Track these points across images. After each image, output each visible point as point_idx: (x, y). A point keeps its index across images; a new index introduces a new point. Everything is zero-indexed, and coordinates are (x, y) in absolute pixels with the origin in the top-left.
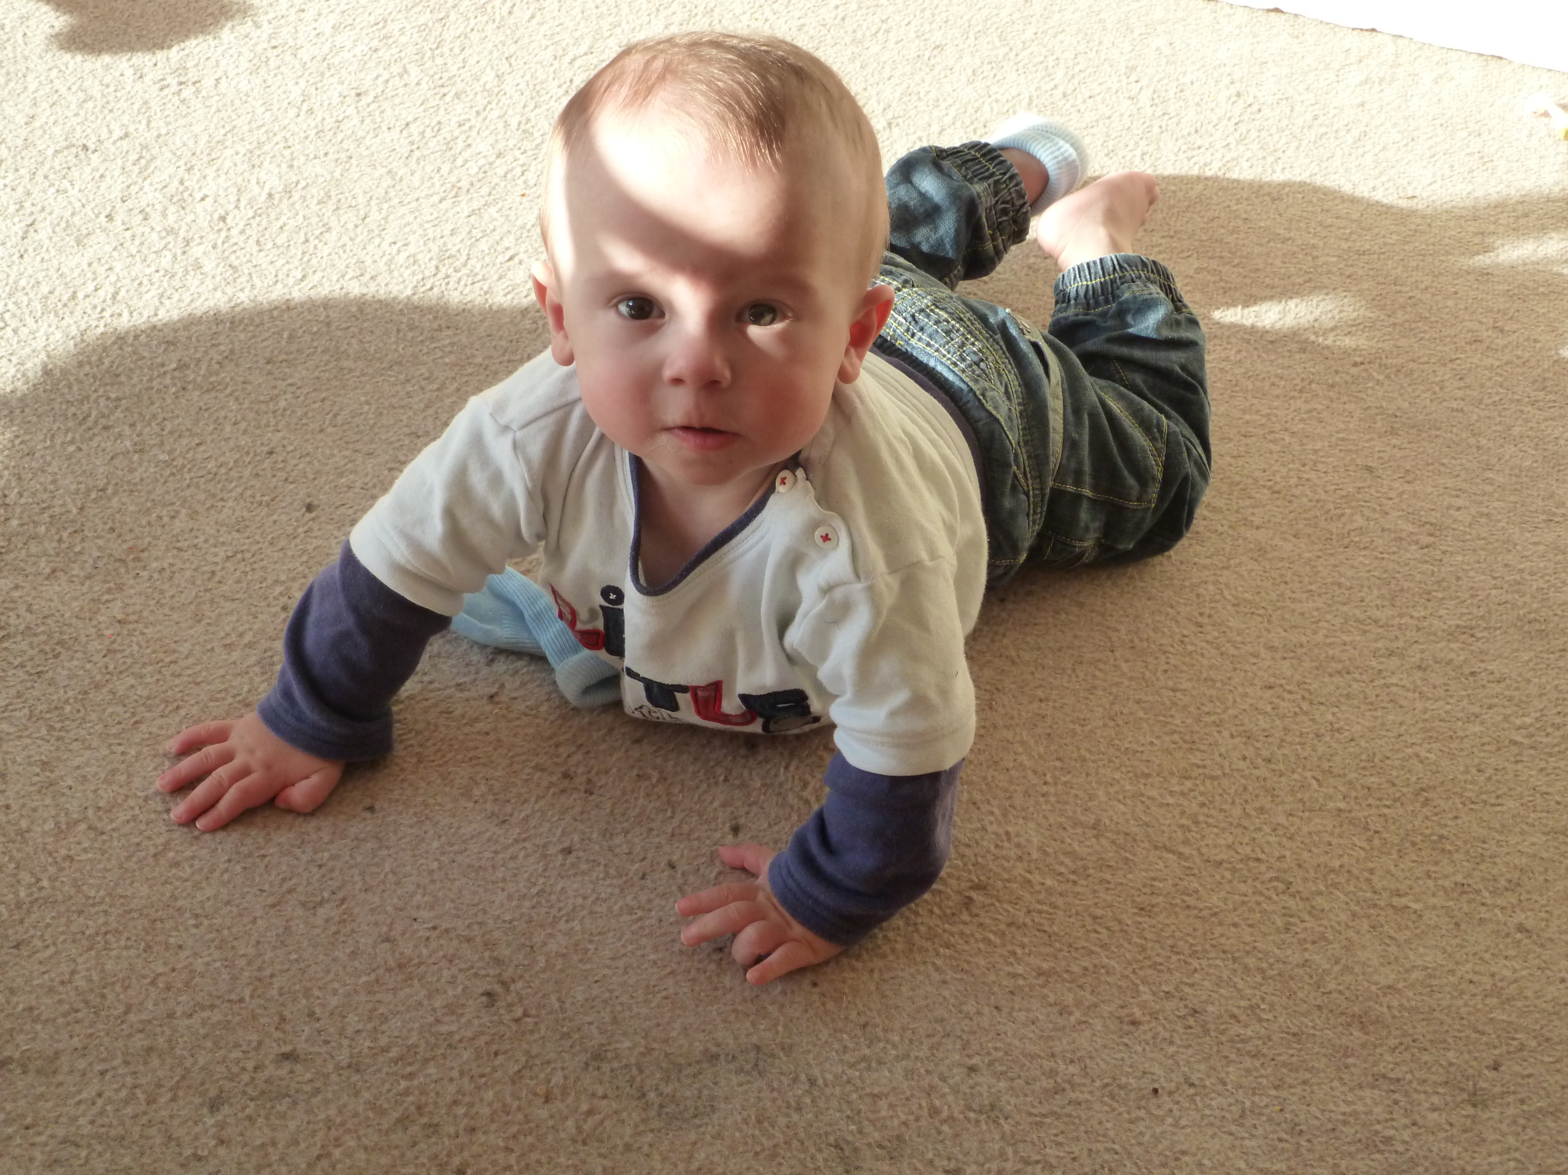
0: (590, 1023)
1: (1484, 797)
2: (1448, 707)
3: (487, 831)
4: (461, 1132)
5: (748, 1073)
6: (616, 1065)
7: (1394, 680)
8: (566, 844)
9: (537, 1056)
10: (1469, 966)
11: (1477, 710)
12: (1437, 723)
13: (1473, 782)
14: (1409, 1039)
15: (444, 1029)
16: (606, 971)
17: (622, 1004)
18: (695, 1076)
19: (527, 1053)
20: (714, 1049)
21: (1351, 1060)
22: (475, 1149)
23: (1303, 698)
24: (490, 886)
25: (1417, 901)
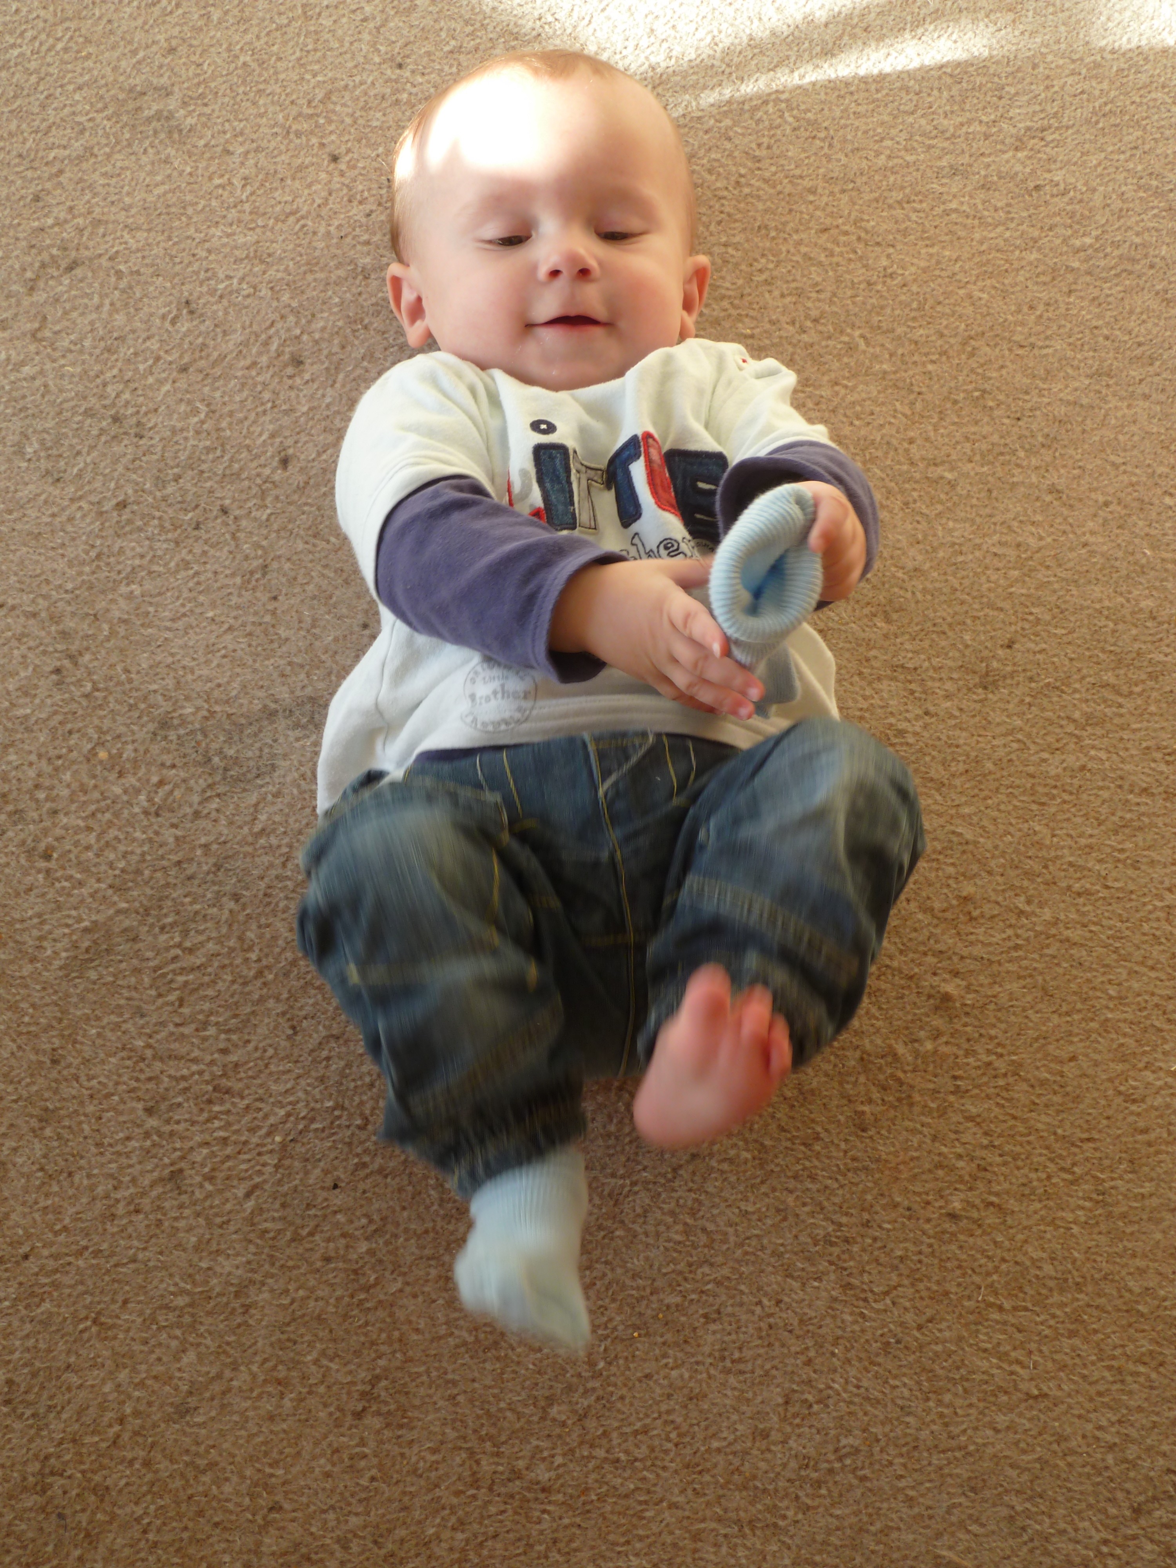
0: (155, 691)
1: (1032, 339)
2: (1008, 234)
3: (44, 492)
4: (45, 817)
5: (304, 727)
6: (182, 732)
7: (954, 205)
8: (120, 498)
9: (107, 732)
10: (996, 538)
11: (1036, 234)
12: (994, 254)
13: (1023, 324)
14: (929, 624)
15: (21, 712)
16: (168, 635)
17: (184, 667)
18: (256, 735)
19: (100, 730)
20: (273, 706)
21: (873, 653)
22: (58, 832)
23: (859, 239)
24: (51, 553)
25: (952, 469)
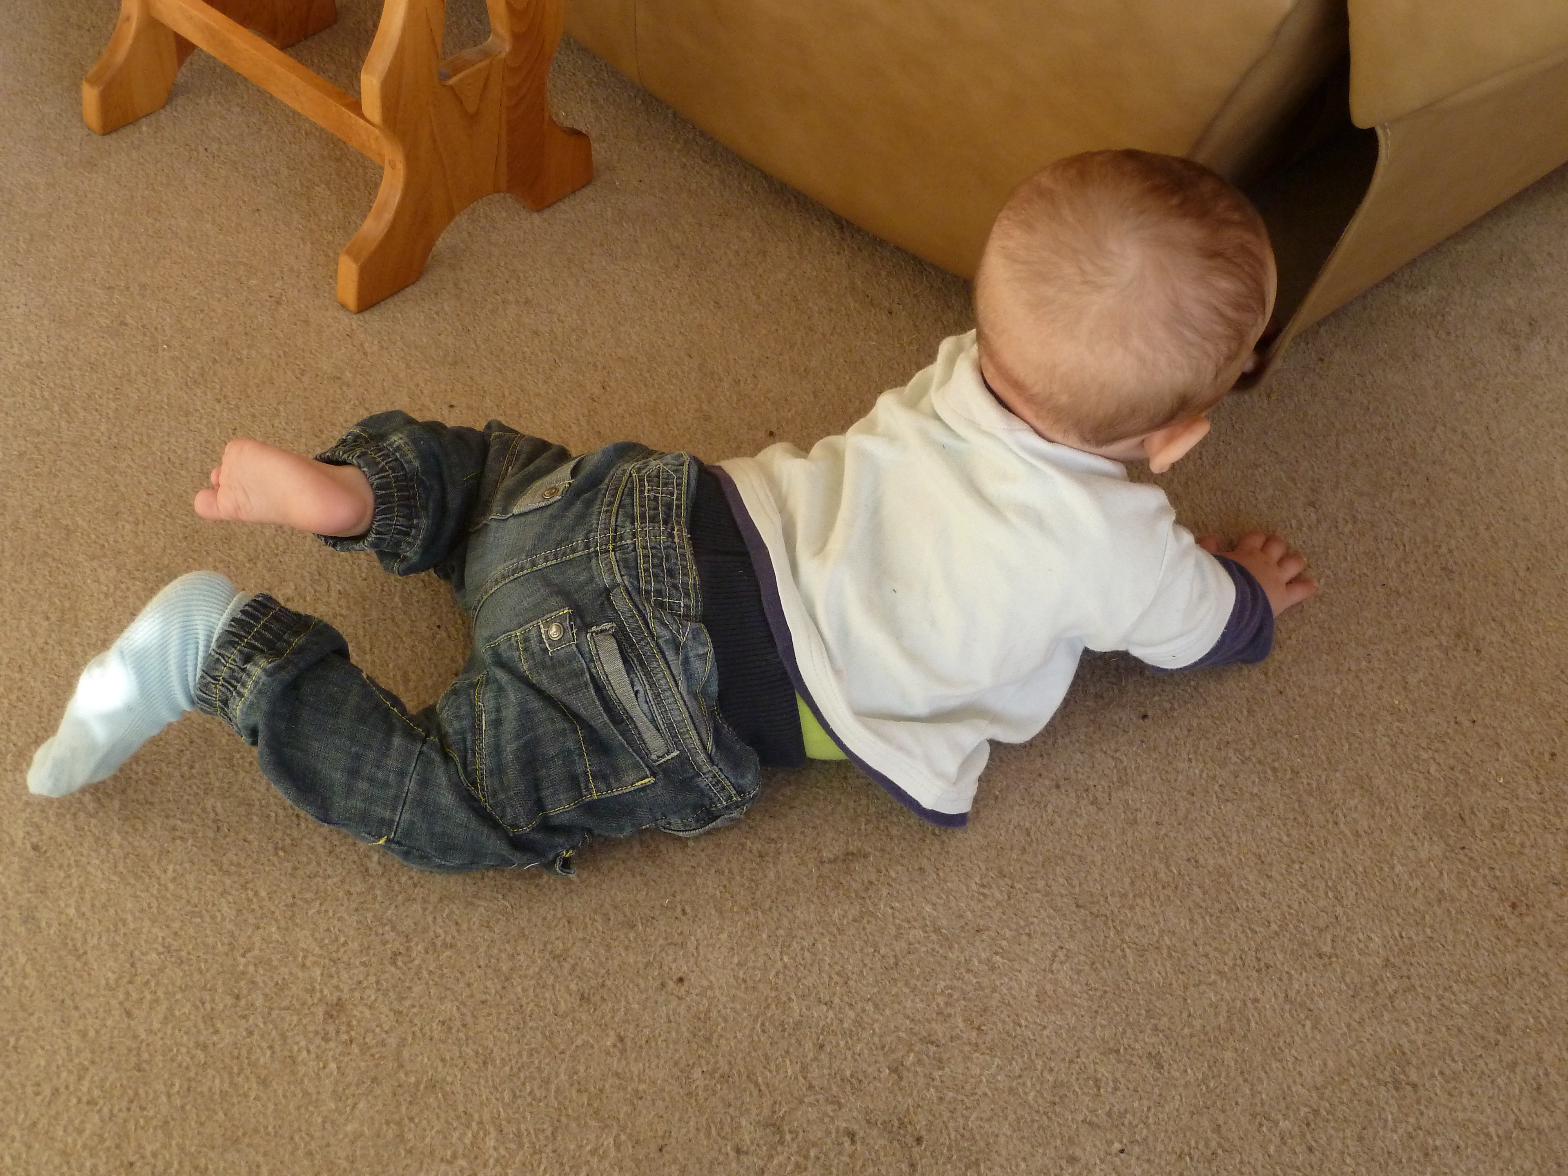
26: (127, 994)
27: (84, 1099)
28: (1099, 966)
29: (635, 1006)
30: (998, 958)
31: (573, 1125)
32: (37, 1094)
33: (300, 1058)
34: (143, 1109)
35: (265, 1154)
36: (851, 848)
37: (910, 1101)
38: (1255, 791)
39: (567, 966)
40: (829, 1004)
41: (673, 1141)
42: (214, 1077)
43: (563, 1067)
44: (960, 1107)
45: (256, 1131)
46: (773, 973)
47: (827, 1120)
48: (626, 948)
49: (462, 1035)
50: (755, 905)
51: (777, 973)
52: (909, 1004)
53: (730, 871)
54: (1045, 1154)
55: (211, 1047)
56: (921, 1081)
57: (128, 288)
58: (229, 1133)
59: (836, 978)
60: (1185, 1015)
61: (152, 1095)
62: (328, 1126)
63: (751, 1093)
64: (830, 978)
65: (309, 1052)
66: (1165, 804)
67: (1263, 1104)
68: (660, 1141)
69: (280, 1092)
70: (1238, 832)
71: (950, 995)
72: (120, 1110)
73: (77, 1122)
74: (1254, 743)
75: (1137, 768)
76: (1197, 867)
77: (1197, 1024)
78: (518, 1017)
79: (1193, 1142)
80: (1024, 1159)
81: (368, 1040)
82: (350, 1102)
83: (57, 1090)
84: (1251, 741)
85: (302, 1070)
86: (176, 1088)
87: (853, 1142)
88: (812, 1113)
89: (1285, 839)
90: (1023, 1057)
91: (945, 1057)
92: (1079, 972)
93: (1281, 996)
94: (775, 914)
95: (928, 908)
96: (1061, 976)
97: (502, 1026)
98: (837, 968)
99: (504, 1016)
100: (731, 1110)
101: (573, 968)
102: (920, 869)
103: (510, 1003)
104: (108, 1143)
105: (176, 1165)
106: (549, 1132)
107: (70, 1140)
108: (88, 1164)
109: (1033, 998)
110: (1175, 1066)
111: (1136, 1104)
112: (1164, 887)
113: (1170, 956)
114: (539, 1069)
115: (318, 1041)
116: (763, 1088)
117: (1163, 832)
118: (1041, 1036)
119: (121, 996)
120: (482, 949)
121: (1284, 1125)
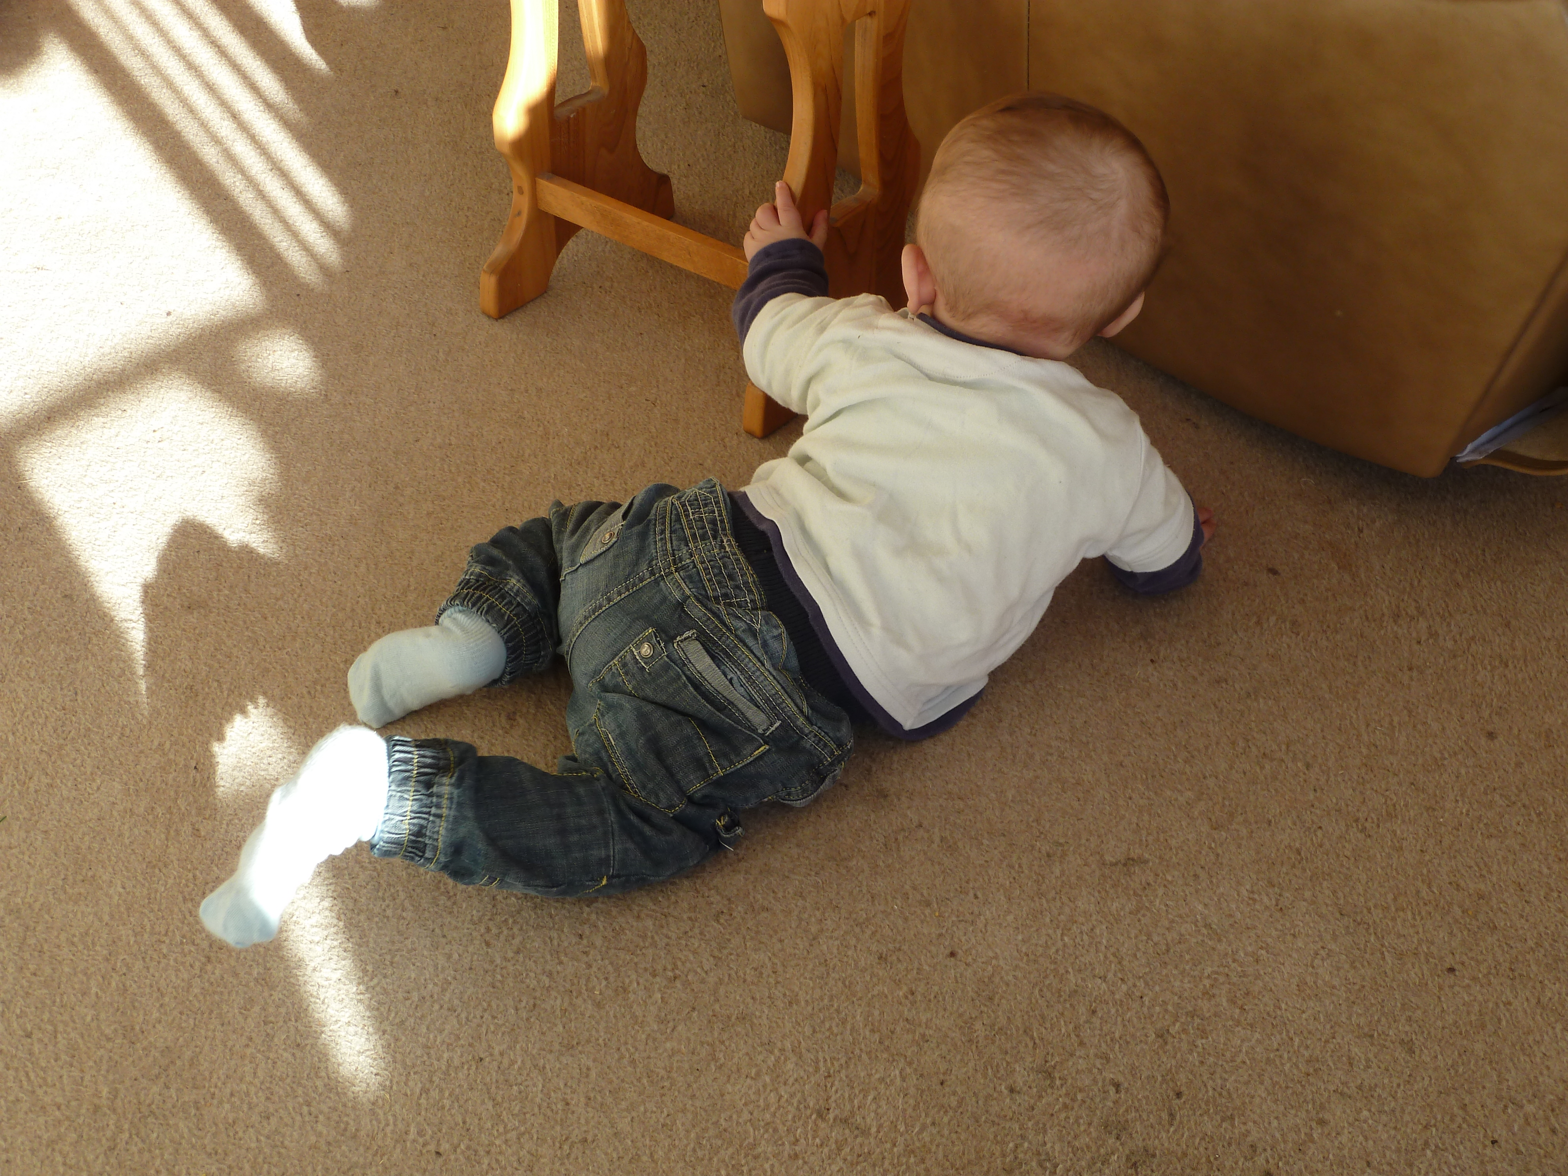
26: (488, 930)
27: (445, 1006)
28: (1358, 964)
29: (926, 967)
30: (1263, 952)
31: (864, 1056)
32: (407, 999)
33: (631, 989)
34: (494, 1017)
35: (594, 1061)
36: (1132, 855)
37: (1174, 1062)
38: (1519, 829)
39: (869, 932)
40: (1104, 978)
41: (954, 1078)
42: (556, 998)
43: (859, 1011)
44: (1219, 1070)
45: (588, 1041)
46: (1053, 950)
47: (1095, 1071)
48: (922, 922)
49: (772, 980)
50: (1041, 895)
51: (1057, 951)
52: (1177, 984)
53: (1020, 866)
54: (1296, 1116)
55: (555, 974)
56: (1185, 1046)
57: (527, 391)
58: (566, 1042)
59: (1112, 958)
60: (1438, 1010)
61: (502, 1008)
62: (650, 1042)
63: (1026, 1045)
64: (1106, 957)
65: (638, 984)
66: (1430, 835)
67: (1509, 1088)
68: (941, 1077)
69: (611, 1013)
70: (1499, 863)
71: (1216, 980)
72: (475, 1017)
73: (438, 1024)
74: (1520, 791)
75: (1406, 805)
76: (1458, 890)
77: (1450, 1019)
78: (823, 969)
79: (1439, 1117)
80: (1277, 1118)
81: (690, 977)
82: (671, 1024)
83: (424, 998)
84: (1517, 787)
85: (632, 997)
86: (523, 1004)
87: (1117, 1092)
88: (1082, 1064)
89: (1545, 871)
90: (1281, 1034)
91: (1208, 1028)
92: (1338, 969)
93: (1534, 1001)
94: (1058, 904)
95: (1200, 907)
96: (1320, 971)
97: (807, 975)
98: (1112, 950)
99: (810, 967)
100: (1008, 1058)
101: (874, 933)
102: (1195, 875)
103: (817, 957)
104: (462, 1042)
105: (519, 1063)
106: (843, 1061)
107: (431, 1036)
108: (446, 1055)
109: (1294, 987)
110: (1425, 1051)
111: (1386, 1081)
112: (1425, 904)
113: (1428, 962)
114: (838, 1011)
115: (647, 976)
116: (1037, 1041)
117: (1427, 858)
118: (1300, 1017)
119: (483, 930)
120: (796, 913)
121: (1530, 1108)
